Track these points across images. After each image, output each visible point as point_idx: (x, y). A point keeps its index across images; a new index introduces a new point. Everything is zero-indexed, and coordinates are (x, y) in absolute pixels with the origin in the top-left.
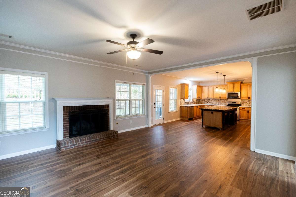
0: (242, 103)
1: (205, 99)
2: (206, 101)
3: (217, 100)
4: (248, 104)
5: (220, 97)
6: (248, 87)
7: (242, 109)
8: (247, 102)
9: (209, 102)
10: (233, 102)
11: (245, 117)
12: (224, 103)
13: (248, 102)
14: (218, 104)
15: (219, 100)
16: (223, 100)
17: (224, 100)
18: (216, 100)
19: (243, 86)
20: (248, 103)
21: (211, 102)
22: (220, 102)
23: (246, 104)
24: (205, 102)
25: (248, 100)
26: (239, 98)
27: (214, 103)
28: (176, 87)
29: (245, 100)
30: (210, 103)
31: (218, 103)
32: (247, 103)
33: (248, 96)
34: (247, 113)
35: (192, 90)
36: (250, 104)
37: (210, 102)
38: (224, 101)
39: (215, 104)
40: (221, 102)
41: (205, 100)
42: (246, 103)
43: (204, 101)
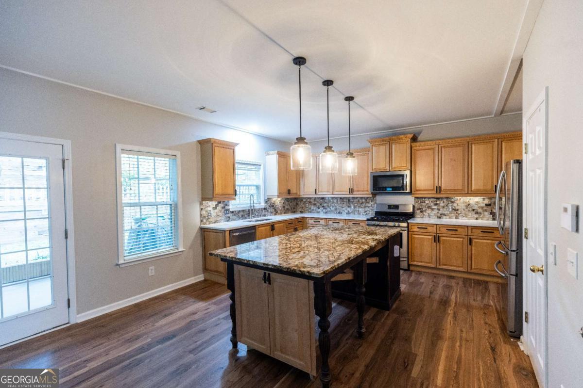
0: (418, 209)
1: (310, 198)
2: (315, 204)
3: (345, 200)
4: (435, 212)
5: (351, 191)
6: (434, 153)
7: (418, 230)
8: (432, 204)
9: (323, 207)
10: (390, 207)
11: (427, 260)
12: (365, 207)
13: (436, 204)
14: (348, 213)
15: (349, 200)
16: (362, 198)
17: (364, 200)
18: (341, 198)
19: (417, 150)
20: (435, 207)
21: (328, 206)
22: (352, 207)
23: (429, 211)
24: (312, 207)
25: (434, 198)
26: (408, 190)
27: (336, 209)
28: (174, 153)
29: (425, 198)
30: (324, 210)
31: (349, 209)
32: (433, 209)
33: (436, 185)
34: (435, 244)
35: (262, 167)
36: (440, 212)
37: (325, 205)
38: (362, 203)
39: (338, 211)
40: (355, 207)
41: (311, 200)
42: (429, 207)
43: (310, 202)
